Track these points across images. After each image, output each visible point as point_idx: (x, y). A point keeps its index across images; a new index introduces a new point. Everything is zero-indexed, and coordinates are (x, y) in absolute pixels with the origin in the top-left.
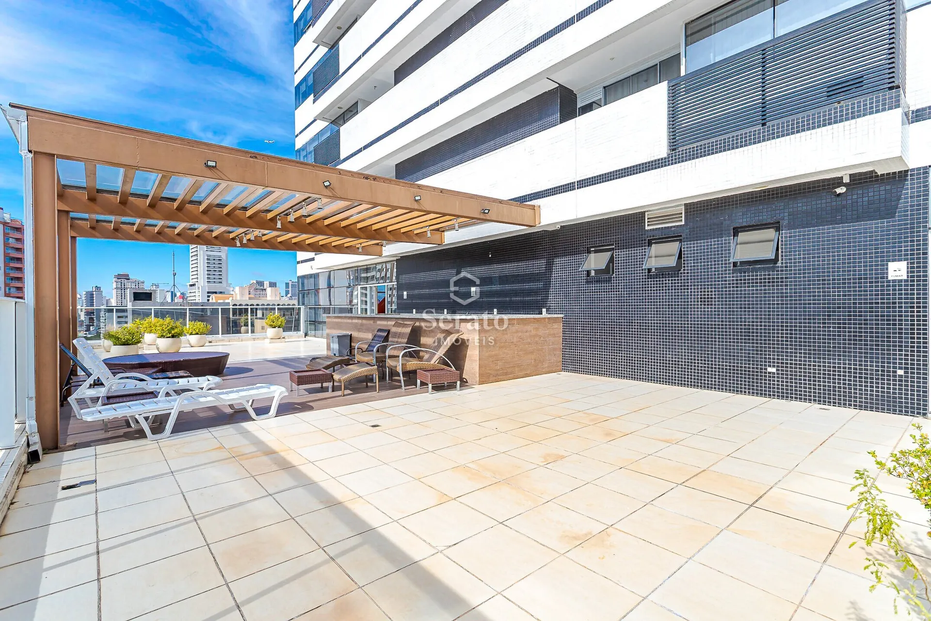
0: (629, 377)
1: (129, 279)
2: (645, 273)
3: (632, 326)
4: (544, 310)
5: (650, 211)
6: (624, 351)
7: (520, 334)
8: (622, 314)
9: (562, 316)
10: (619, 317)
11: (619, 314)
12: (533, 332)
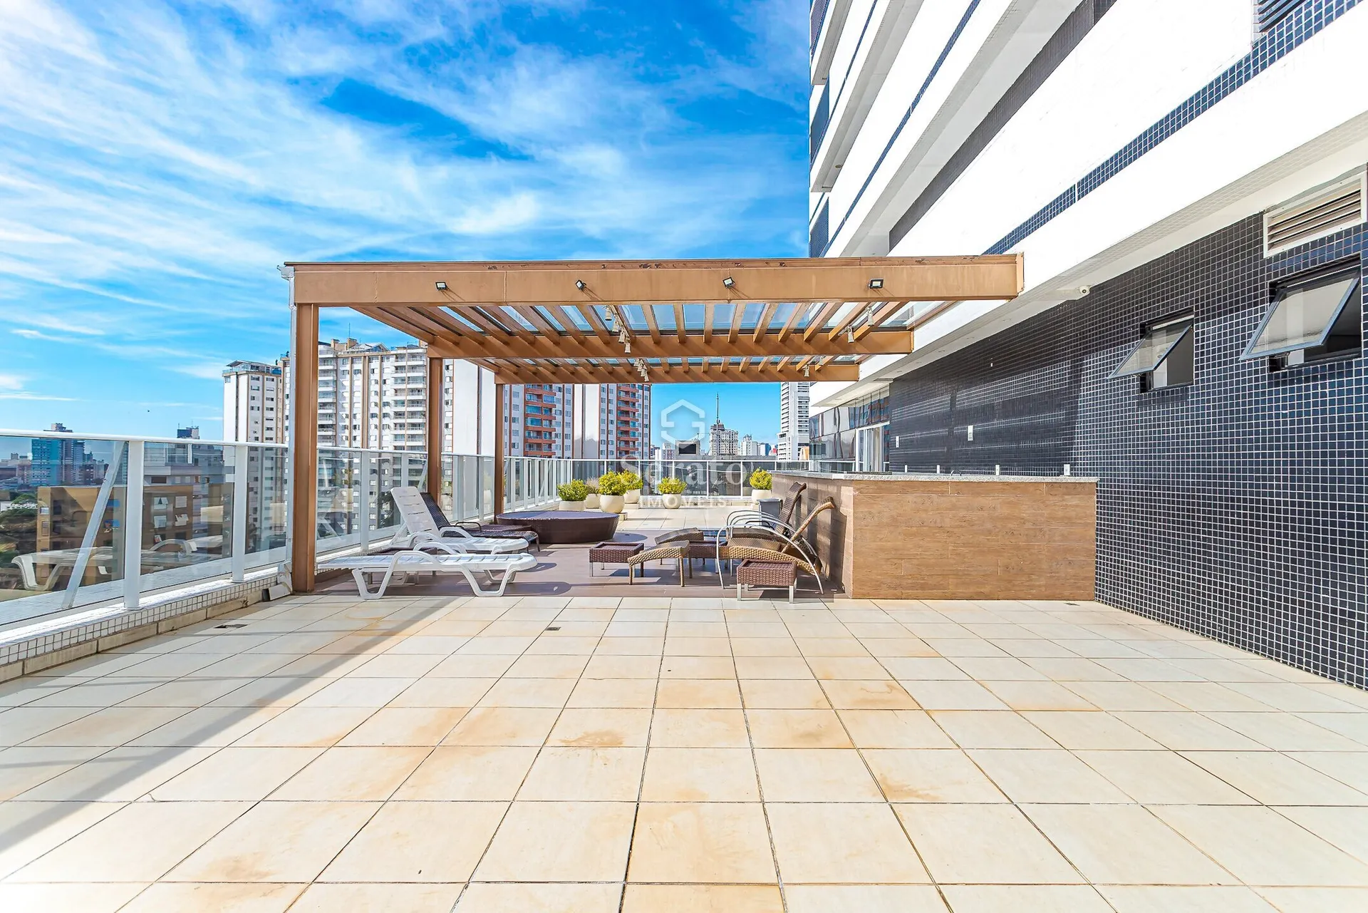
0: (1226, 637)
1: (724, 430)
2: (1263, 371)
3: (1233, 507)
4: (1067, 467)
5: (1275, 207)
6: (1215, 569)
7: (962, 513)
8: (1209, 478)
9: (1094, 479)
10: (1204, 484)
11: (1204, 477)
12: (1005, 511)
